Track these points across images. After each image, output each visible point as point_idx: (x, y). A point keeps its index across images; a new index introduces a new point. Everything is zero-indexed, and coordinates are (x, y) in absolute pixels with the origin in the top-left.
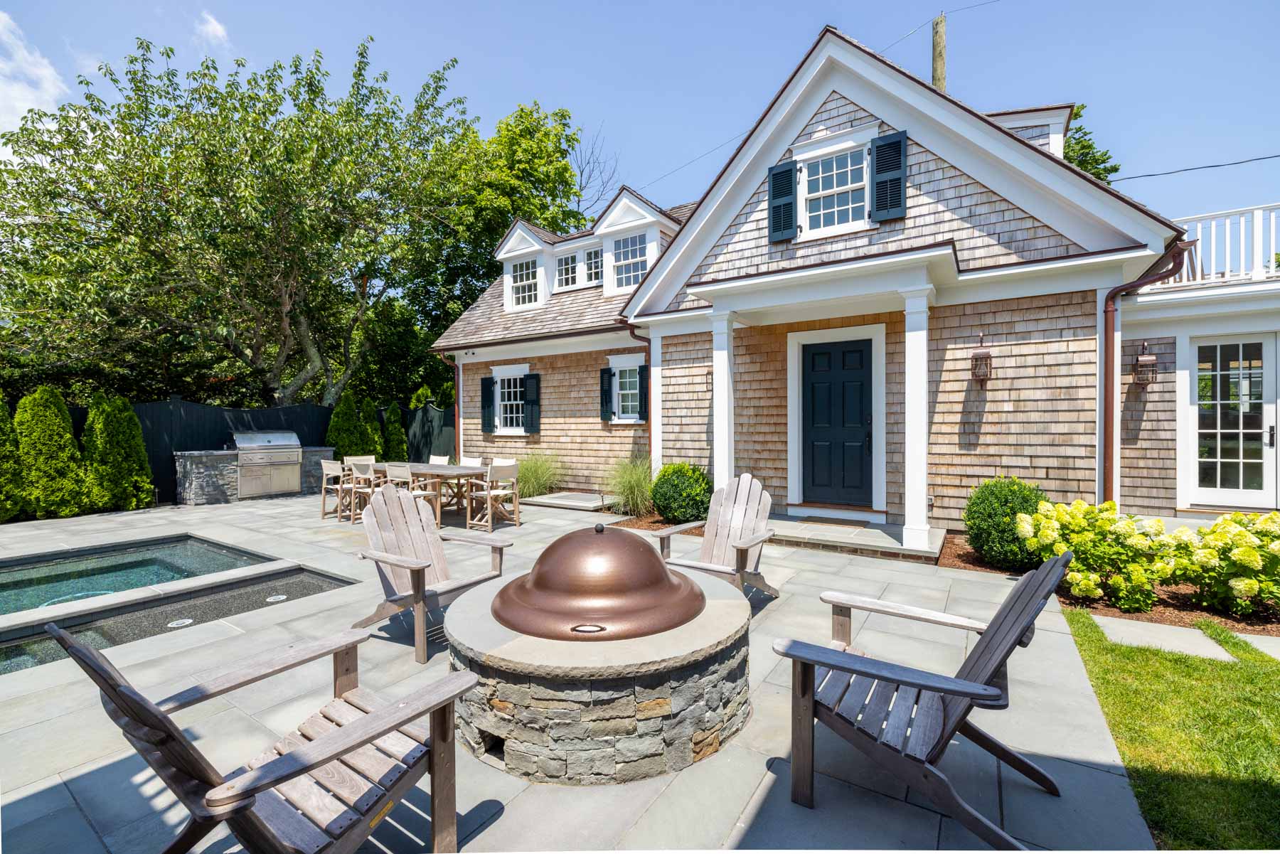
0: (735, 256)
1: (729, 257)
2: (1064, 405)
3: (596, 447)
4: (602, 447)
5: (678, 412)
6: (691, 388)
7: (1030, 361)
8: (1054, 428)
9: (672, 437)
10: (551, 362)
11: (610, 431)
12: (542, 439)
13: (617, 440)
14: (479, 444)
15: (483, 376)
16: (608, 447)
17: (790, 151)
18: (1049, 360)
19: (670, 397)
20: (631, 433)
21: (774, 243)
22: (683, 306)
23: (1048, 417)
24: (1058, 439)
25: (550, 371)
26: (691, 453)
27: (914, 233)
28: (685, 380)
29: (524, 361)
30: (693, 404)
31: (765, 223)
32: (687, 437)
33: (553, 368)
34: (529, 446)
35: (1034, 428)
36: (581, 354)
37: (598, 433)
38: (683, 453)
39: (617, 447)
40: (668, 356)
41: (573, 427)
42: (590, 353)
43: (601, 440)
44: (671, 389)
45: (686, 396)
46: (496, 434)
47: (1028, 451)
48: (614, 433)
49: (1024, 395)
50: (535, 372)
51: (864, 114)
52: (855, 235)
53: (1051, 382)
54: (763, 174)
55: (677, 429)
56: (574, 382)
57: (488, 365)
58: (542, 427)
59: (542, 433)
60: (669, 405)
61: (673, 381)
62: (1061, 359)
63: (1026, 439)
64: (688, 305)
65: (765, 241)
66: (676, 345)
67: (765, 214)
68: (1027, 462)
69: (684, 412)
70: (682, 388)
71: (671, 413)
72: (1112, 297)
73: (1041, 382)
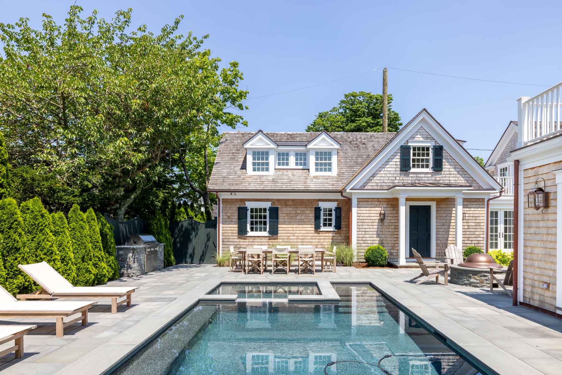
0: (387, 172)
1: (385, 172)
2: (478, 227)
3: (311, 240)
4: (314, 241)
5: (364, 227)
6: (369, 218)
7: (471, 215)
8: (476, 233)
9: (361, 236)
10: (286, 202)
11: (319, 234)
12: (279, 237)
13: (322, 238)
14: (236, 240)
15: (238, 206)
16: (317, 240)
17: (407, 141)
18: (475, 215)
19: (360, 221)
20: (331, 235)
21: (401, 170)
22: (366, 188)
23: (475, 230)
24: (477, 236)
25: (284, 206)
26: (369, 242)
27: (444, 176)
28: (367, 215)
29: (267, 200)
30: (370, 224)
31: (399, 163)
32: (368, 236)
33: (286, 205)
34: (270, 241)
35: (472, 233)
36: (303, 199)
37: (312, 235)
38: (366, 242)
39: (322, 241)
40: (360, 205)
41: (298, 232)
42: (308, 200)
43: (313, 238)
44: (361, 218)
45: (367, 221)
46: (248, 235)
47: (470, 239)
48: (321, 235)
49: (470, 224)
50: (275, 206)
51: (430, 137)
52: (427, 173)
53: (476, 221)
54: (399, 147)
55: (363, 233)
56: (298, 212)
57: (243, 201)
58: (279, 232)
59: (279, 235)
60: (360, 224)
61: (362, 215)
62: (478, 215)
63: (470, 236)
64: (370, 187)
65: (399, 169)
66: (363, 202)
67: (398, 160)
68: (470, 242)
69: (366, 227)
70: (366, 218)
71: (360, 227)
72: (489, 200)
73: (474, 221)
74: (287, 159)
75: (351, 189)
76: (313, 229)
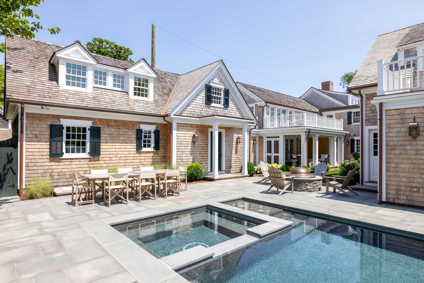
0: (197, 104)
1: (196, 103)
3: (133, 161)
4: (136, 161)
5: (182, 148)
6: (185, 140)
9: (179, 155)
10: (108, 123)
11: (140, 154)
12: (100, 159)
13: (143, 158)
14: (46, 164)
16: (138, 161)
17: (209, 82)
19: (179, 143)
20: (152, 155)
21: (206, 104)
22: (183, 115)
25: (106, 126)
26: (185, 160)
27: (229, 111)
28: (183, 138)
29: (88, 119)
30: (186, 145)
31: (204, 98)
32: (184, 155)
33: (108, 125)
34: (91, 163)
36: (126, 121)
37: (133, 155)
38: (183, 160)
39: (143, 161)
40: (178, 129)
41: (120, 153)
42: (131, 122)
43: (135, 158)
44: (179, 140)
45: (184, 143)
46: (63, 158)
48: (142, 155)
50: (96, 126)
51: (222, 81)
52: (220, 108)
54: (204, 85)
55: (181, 153)
56: (121, 133)
57: (59, 117)
58: (101, 153)
59: (101, 156)
60: (178, 145)
61: (180, 138)
64: (185, 115)
65: (204, 102)
66: (181, 126)
67: (204, 95)
69: (183, 148)
70: (182, 140)
71: (179, 148)
72: (250, 130)
74: (105, 79)
75: (174, 115)
76: (135, 150)
